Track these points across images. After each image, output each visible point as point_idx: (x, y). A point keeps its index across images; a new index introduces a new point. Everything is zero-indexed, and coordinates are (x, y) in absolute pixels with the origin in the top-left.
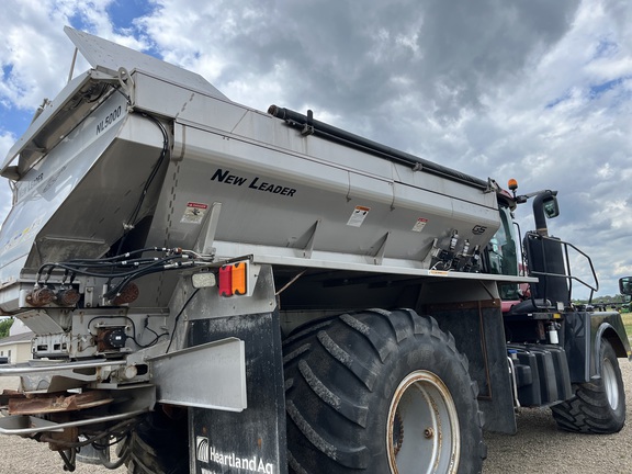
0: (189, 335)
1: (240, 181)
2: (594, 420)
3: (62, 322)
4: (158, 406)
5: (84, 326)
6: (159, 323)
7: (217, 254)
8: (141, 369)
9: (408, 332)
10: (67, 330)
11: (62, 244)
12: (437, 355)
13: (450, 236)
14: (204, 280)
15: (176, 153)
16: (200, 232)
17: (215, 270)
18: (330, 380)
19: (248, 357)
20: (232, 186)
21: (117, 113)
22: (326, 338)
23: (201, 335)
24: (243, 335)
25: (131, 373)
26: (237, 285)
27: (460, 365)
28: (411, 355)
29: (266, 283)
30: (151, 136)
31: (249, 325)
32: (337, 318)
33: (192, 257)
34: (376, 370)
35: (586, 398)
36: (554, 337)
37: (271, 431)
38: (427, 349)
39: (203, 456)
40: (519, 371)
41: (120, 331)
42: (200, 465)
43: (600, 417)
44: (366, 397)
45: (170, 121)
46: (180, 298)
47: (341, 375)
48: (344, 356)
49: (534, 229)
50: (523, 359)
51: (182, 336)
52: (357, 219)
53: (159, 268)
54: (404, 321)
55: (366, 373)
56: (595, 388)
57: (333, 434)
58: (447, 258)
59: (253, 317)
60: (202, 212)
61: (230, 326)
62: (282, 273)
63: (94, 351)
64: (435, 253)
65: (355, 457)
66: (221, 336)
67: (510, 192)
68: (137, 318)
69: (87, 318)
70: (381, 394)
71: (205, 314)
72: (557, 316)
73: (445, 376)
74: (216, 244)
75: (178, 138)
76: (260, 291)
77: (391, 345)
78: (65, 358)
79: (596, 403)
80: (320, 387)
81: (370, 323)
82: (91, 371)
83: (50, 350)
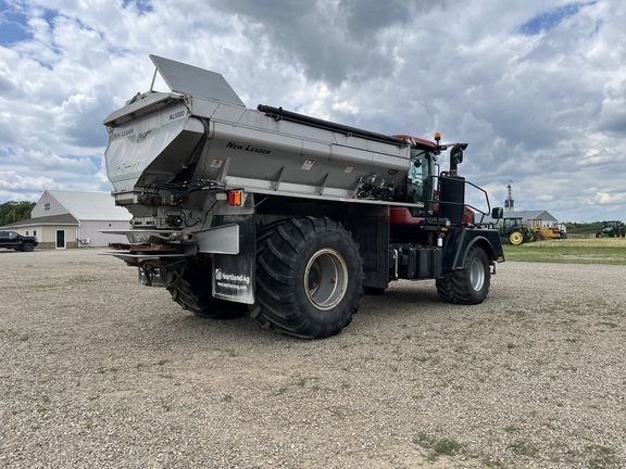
0: (212, 222)
1: (241, 148)
2: (459, 294)
3: (151, 211)
4: (198, 253)
5: (162, 214)
6: (197, 215)
7: (228, 183)
8: (190, 237)
9: (323, 228)
10: (155, 215)
11: (153, 174)
12: (339, 242)
13: (372, 175)
14: (221, 197)
15: (210, 135)
16: (219, 172)
17: (227, 192)
18: (280, 248)
19: (240, 233)
20: (236, 150)
21: (182, 114)
22: (281, 229)
23: (219, 222)
24: (239, 223)
25: (186, 237)
26: (237, 201)
27: (353, 248)
28: (323, 240)
29: (250, 202)
30: (198, 128)
31: (242, 219)
32: (289, 220)
33: (215, 184)
34: (302, 244)
35: (456, 281)
36: (440, 242)
37: (249, 264)
38: (333, 238)
39: (219, 277)
40: (400, 258)
41: (179, 217)
42: (217, 281)
43: (462, 293)
44: (295, 256)
45: (208, 120)
46: (208, 203)
47: (285, 246)
48: (287, 237)
49: (448, 170)
50: (406, 252)
51: (209, 223)
52: (308, 166)
53: (200, 189)
54: (323, 223)
55: (296, 245)
56: (461, 274)
57: (278, 270)
58: (368, 189)
59: (244, 216)
60: (221, 162)
61: (233, 219)
62: (258, 197)
63: (166, 226)
64: (361, 186)
65: (287, 280)
66: (228, 223)
67: (435, 142)
68: (186, 212)
69: (164, 210)
70: (304, 256)
71: (221, 213)
72: (443, 229)
73: (343, 253)
74: (228, 178)
75: (211, 129)
76: (247, 204)
77: (312, 234)
78: (155, 228)
79: (460, 284)
80: (275, 250)
81: (304, 223)
82: (167, 235)
83: (144, 224)
